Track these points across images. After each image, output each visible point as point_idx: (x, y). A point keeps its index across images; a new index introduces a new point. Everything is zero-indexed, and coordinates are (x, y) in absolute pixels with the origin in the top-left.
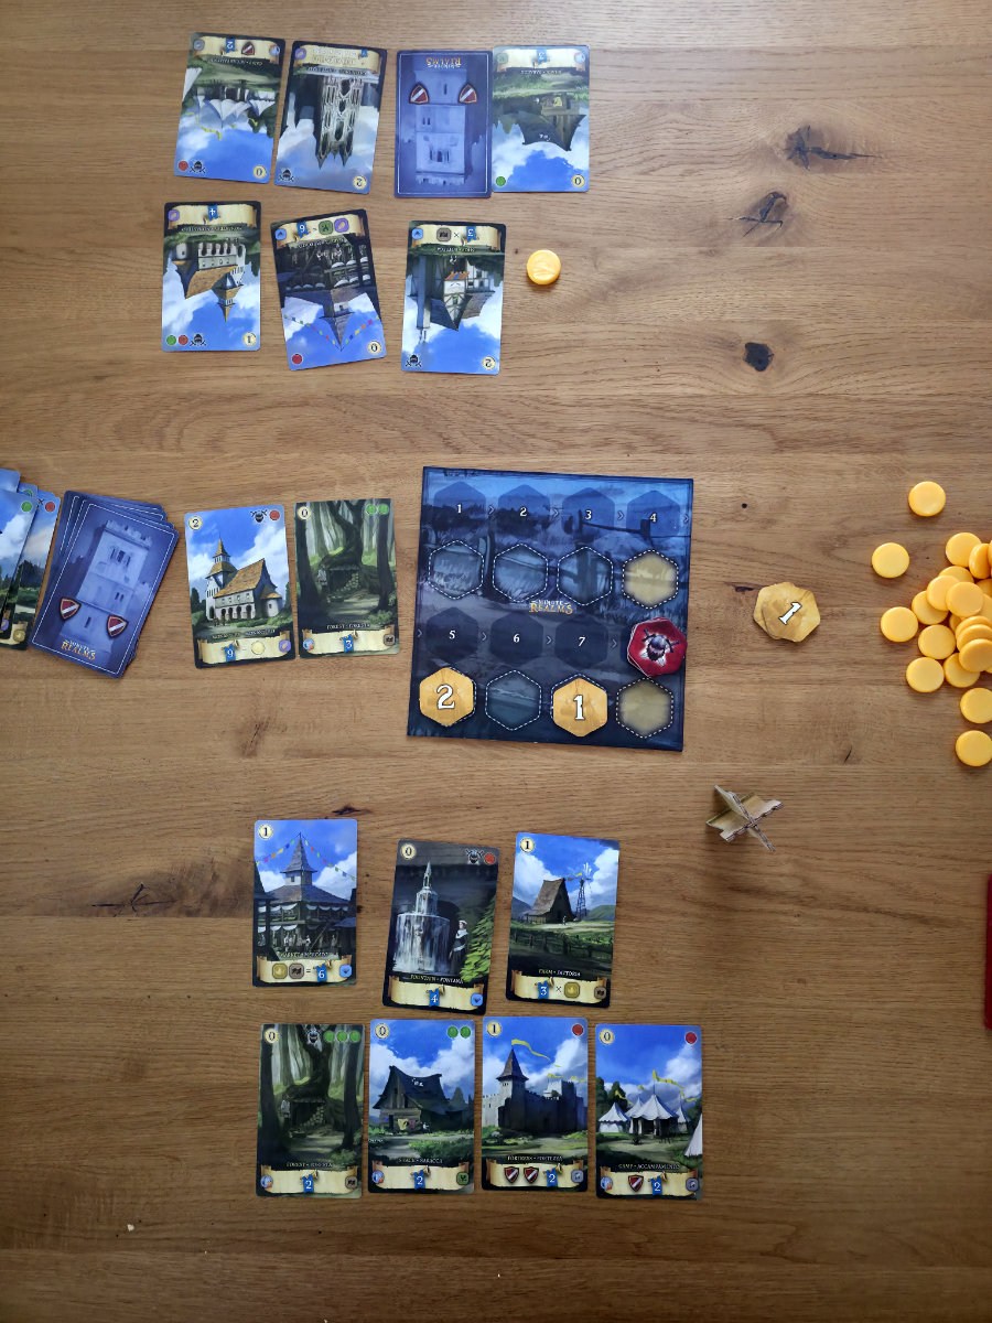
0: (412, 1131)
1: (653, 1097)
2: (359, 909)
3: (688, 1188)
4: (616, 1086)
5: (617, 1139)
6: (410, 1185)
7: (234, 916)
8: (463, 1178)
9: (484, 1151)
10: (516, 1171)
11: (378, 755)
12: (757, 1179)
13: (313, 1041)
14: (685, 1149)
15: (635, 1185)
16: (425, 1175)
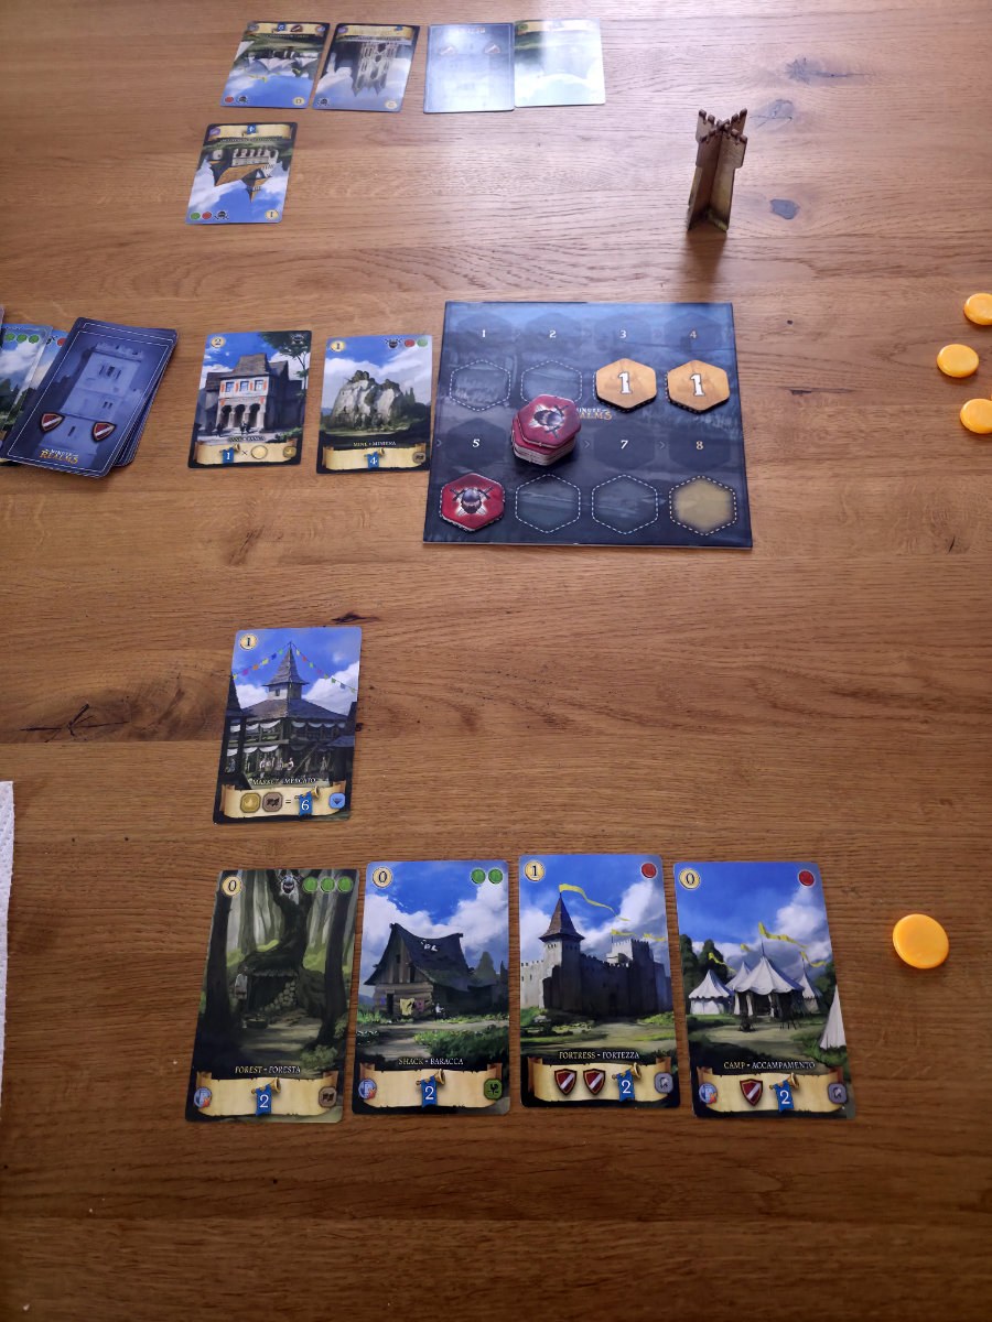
0: (420, 1016)
1: (764, 961)
2: (359, 727)
3: (833, 1098)
4: (709, 947)
5: (717, 1024)
6: (414, 1100)
7: (197, 739)
8: (494, 1088)
9: (524, 1045)
10: (572, 1076)
11: (390, 560)
12: (935, 1084)
13: (288, 891)
14: (820, 1037)
15: (751, 1095)
16: (437, 1083)
